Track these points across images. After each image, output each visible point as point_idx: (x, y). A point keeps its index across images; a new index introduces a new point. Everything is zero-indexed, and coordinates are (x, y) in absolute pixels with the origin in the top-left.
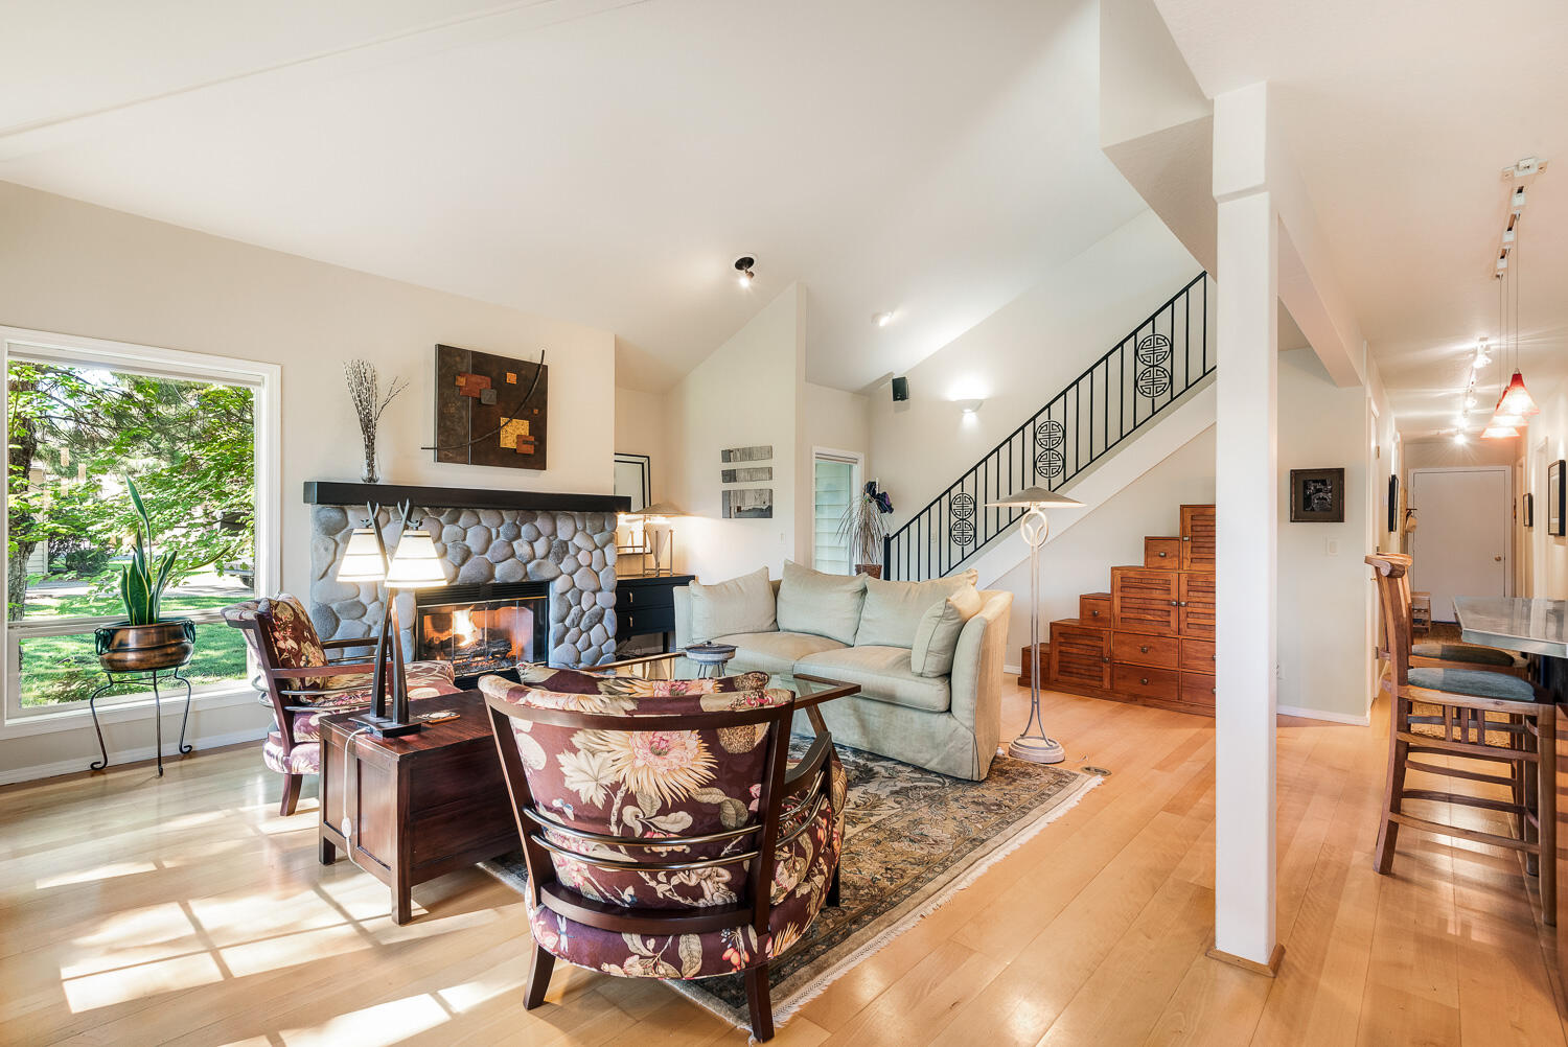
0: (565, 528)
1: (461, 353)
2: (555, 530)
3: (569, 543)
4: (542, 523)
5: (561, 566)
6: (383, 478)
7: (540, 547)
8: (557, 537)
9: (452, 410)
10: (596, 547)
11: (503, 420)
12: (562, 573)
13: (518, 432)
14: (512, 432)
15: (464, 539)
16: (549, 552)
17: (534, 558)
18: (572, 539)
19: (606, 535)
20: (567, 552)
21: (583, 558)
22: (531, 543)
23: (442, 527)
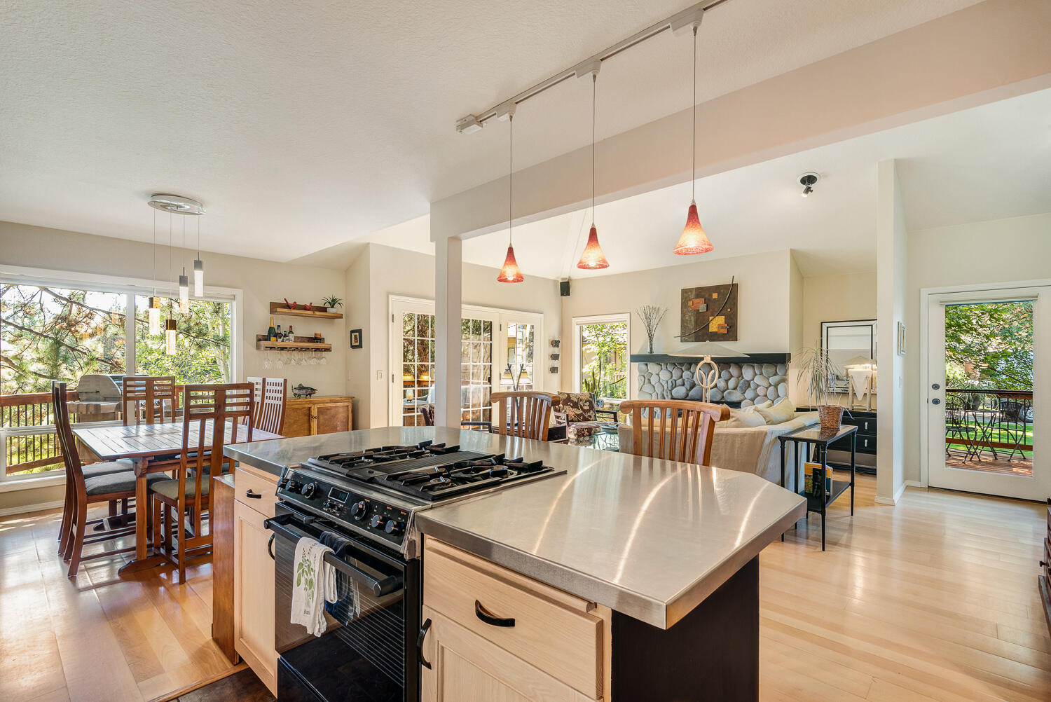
0: (747, 373)
1: (691, 290)
2: (742, 374)
3: (752, 382)
4: (733, 370)
5: (745, 395)
6: (656, 352)
7: (732, 383)
8: (743, 378)
9: (687, 318)
10: (770, 385)
11: (711, 318)
12: (746, 399)
13: (719, 323)
14: (716, 324)
15: (693, 378)
16: (737, 386)
17: (728, 389)
18: (753, 380)
19: (777, 378)
20: (749, 386)
21: (760, 391)
22: (727, 381)
23: (683, 372)
